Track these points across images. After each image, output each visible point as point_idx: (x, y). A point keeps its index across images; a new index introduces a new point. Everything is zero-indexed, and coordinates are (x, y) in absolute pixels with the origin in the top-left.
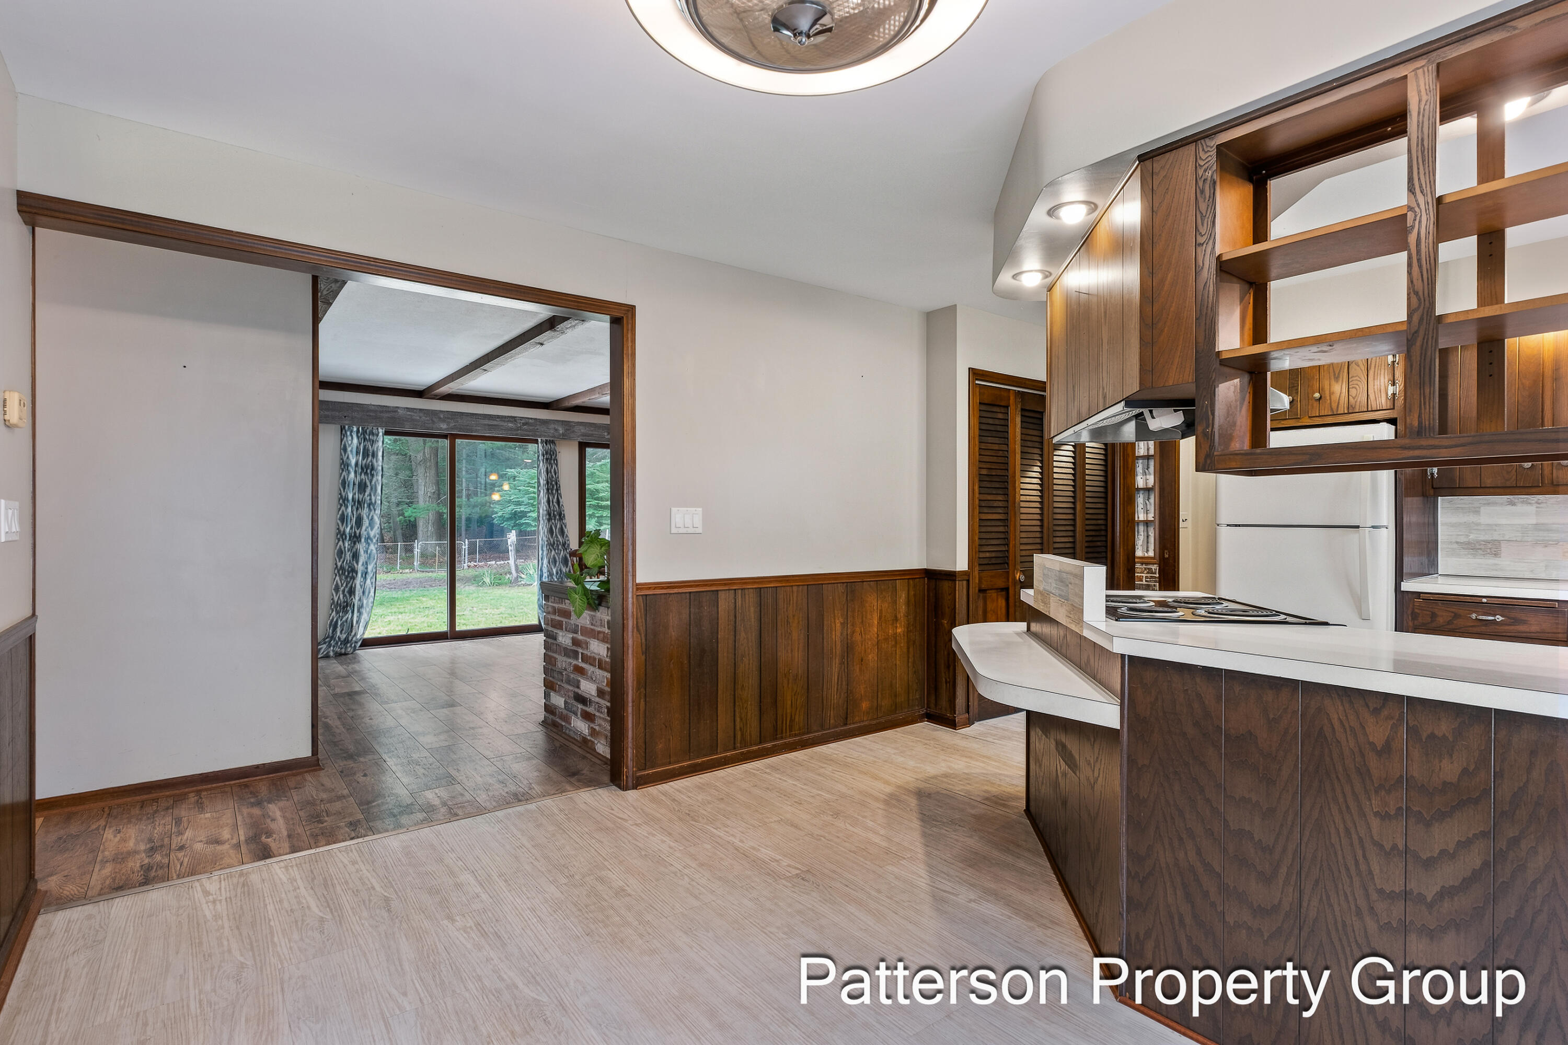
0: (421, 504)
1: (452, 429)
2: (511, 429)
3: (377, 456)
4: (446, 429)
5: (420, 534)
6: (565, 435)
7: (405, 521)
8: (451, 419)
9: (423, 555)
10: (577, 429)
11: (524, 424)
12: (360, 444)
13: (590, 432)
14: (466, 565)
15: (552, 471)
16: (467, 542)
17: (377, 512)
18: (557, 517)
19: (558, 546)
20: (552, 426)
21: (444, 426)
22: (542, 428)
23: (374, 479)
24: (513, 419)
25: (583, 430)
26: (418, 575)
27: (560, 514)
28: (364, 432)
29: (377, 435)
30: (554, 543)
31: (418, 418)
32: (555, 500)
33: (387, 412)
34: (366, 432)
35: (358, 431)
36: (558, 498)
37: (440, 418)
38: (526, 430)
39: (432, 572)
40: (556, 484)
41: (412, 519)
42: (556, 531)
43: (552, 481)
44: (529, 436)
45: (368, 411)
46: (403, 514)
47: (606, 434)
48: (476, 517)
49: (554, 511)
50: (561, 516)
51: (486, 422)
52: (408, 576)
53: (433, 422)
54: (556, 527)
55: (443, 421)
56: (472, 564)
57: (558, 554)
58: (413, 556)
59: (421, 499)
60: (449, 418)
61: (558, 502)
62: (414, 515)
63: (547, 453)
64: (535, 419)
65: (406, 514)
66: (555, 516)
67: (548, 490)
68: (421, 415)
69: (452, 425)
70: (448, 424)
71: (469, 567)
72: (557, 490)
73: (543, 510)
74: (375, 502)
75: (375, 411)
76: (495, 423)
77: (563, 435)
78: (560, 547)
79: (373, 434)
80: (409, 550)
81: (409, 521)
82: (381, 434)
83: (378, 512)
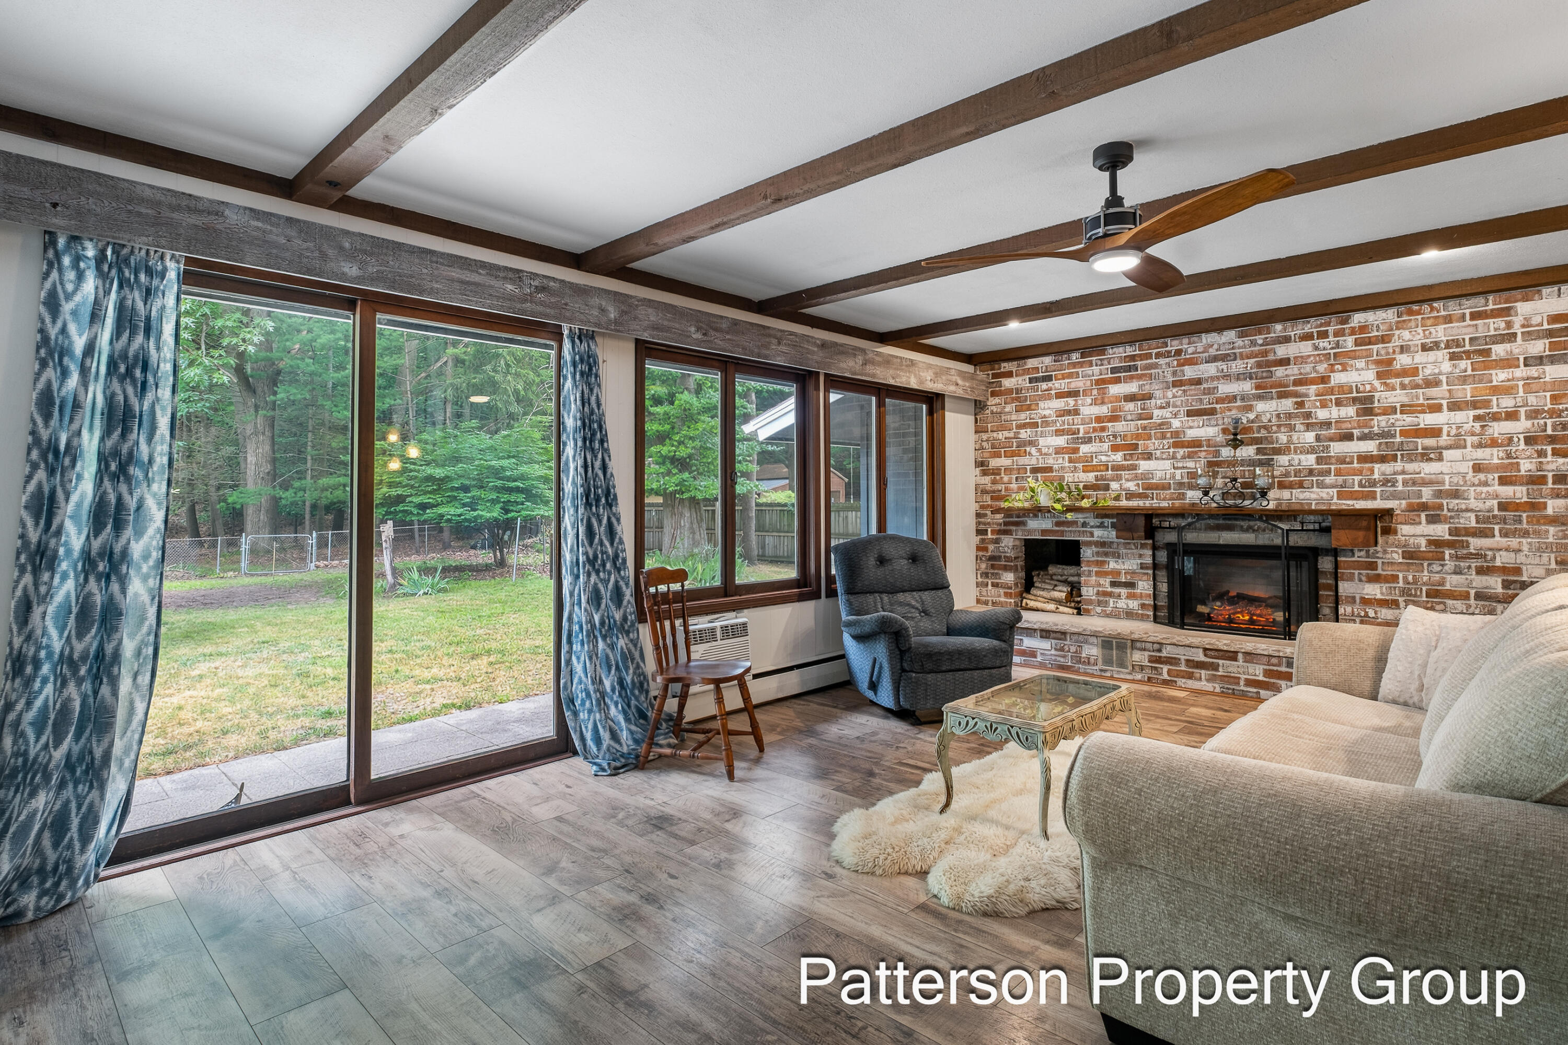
0: (251, 487)
1: (373, 280)
2: (511, 298)
3: (160, 333)
4: (358, 279)
5: (249, 526)
6: (621, 324)
7: (227, 509)
8: (371, 254)
9: (254, 551)
10: (642, 312)
11: (542, 289)
12: (107, 293)
13: (666, 323)
14: (313, 565)
15: (593, 399)
16: (314, 535)
17: (155, 487)
18: (603, 500)
19: (604, 565)
20: (596, 301)
21: (351, 270)
22: (576, 304)
23: (150, 396)
24: (517, 275)
25: (653, 316)
26: (247, 580)
27: (608, 493)
28: (121, 262)
29: (162, 275)
30: (596, 557)
31: (283, 240)
32: (598, 464)
33: (191, 210)
34: (126, 261)
35: (100, 259)
36: (603, 460)
37: (341, 248)
38: (542, 303)
39: (266, 575)
40: (600, 427)
41: (238, 506)
42: (600, 530)
43: (591, 421)
44: (547, 316)
45: (130, 201)
46: (225, 501)
47: (693, 329)
48: (324, 502)
49: (596, 487)
50: (611, 500)
51: (455, 273)
52: (231, 581)
53: (324, 256)
54: (600, 522)
55: (351, 256)
56: (322, 564)
57: (606, 582)
58: (239, 553)
59: (250, 482)
60: (365, 252)
61: (604, 467)
62: (241, 501)
63: (582, 360)
64: (562, 281)
65: (230, 500)
66: (598, 500)
67: (584, 440)
68: (293, 233)
69: (372, 270)
70: (363, 265)
71: (317, 567)
72: (602, 442)
73: (574, 483)
74: (151, 461)
75: (155, 204)
76: (475, 278)
77: (616, 322)
78: (608, 566)
79: (150, 272)
80: (233, 544)
81: (234, 508)
82: (172, 275)
83: (159, 487)
